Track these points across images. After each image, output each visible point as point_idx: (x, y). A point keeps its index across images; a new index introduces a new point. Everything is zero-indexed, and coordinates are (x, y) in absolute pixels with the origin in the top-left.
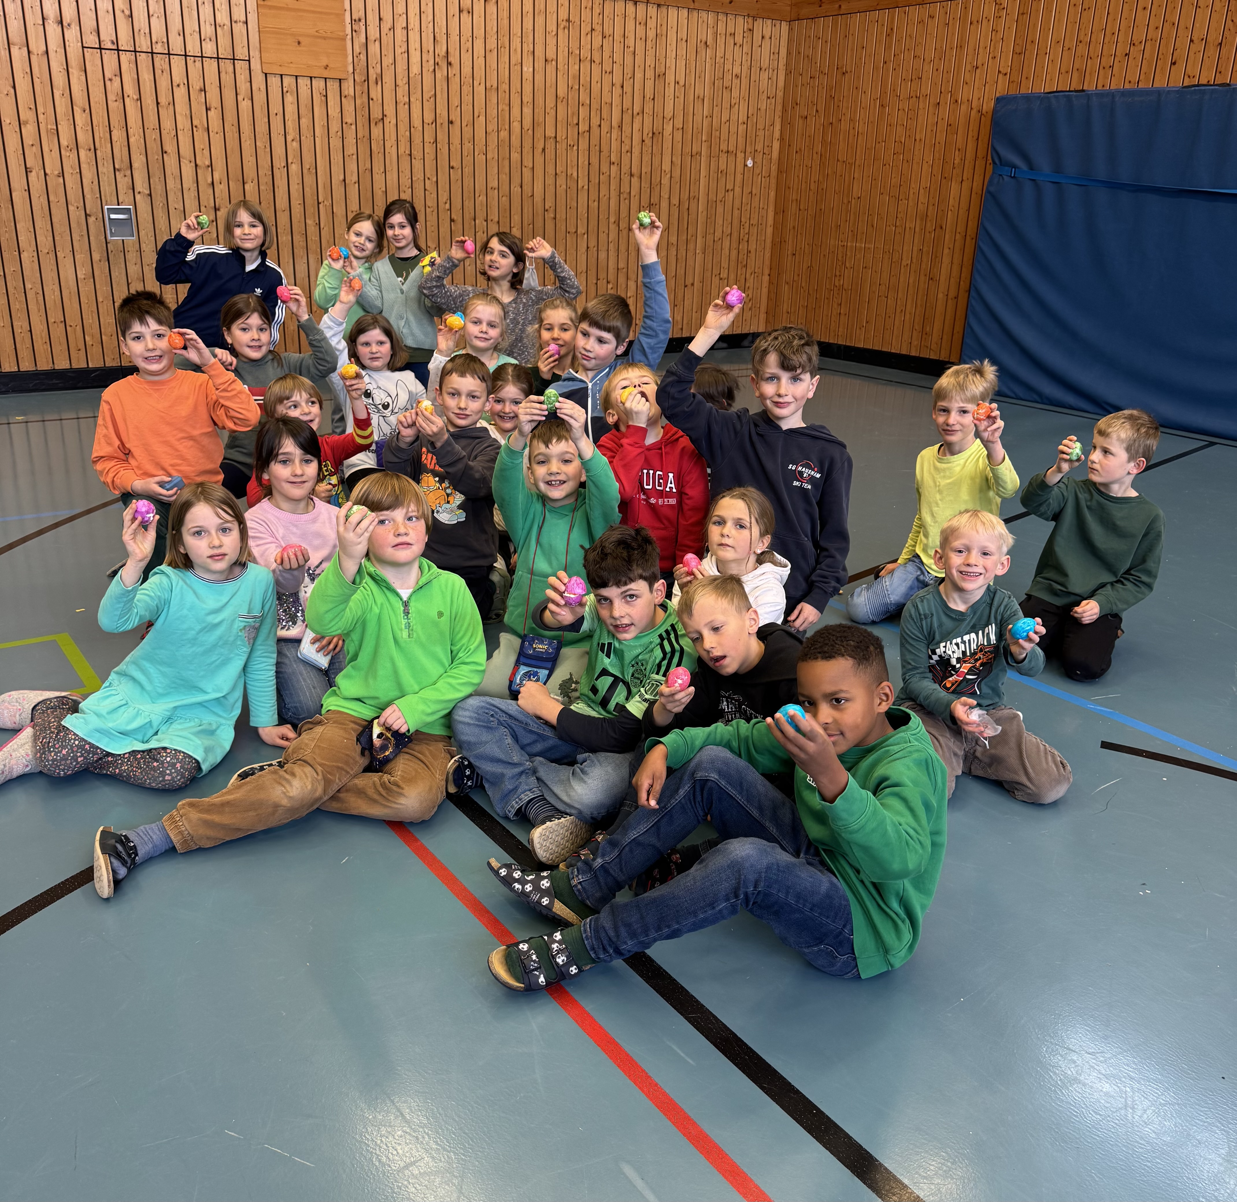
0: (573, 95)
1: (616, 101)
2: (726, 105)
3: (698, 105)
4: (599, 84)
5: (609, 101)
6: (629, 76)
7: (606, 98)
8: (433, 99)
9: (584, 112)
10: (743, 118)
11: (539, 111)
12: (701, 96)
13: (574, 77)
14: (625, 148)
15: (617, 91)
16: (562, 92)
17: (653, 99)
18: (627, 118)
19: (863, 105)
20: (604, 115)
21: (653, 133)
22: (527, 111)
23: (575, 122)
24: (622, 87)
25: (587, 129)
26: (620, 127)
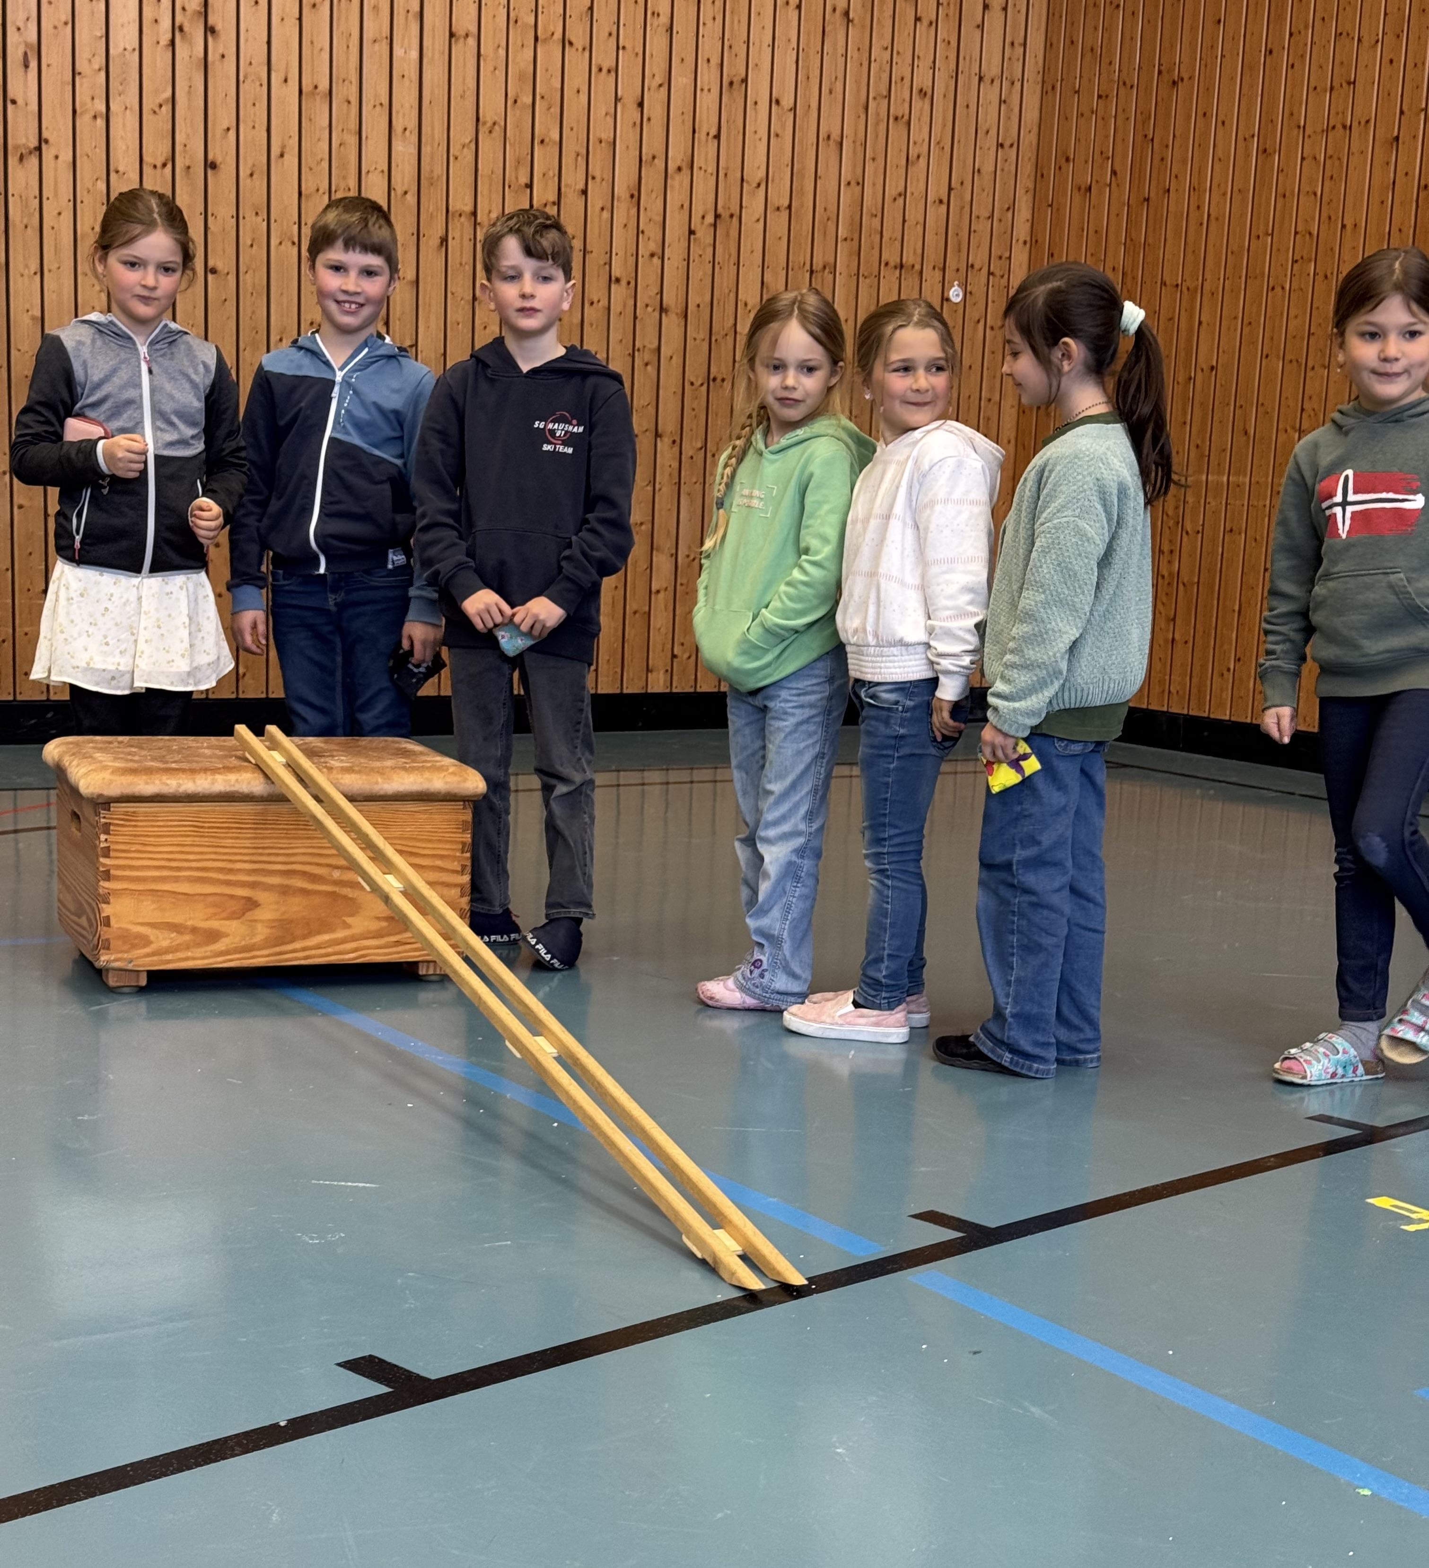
0: (518, 119)
1: (626, 137)
2: (896, 158)
3: (828, 154)
4: (584, 97)
5: (608, 135)
6: (658, 80)
7: (601, 129)
8: (166, 110)
9: (544, 159)
10: (937, 189)
11: (433, 150)
12: (835, 135)
13: (521, 77)
14: (649, 245)
15: (628, 114)
16: (491, 108)
17: (718, 137)
18: (652, 177)
19: (1220, 153)
20: (596, 168)
21: (717, 216)
22: (404, 149)
23: (524, 179)
24: (641, 105)
25: (553, 197)
26: (636, 197)
